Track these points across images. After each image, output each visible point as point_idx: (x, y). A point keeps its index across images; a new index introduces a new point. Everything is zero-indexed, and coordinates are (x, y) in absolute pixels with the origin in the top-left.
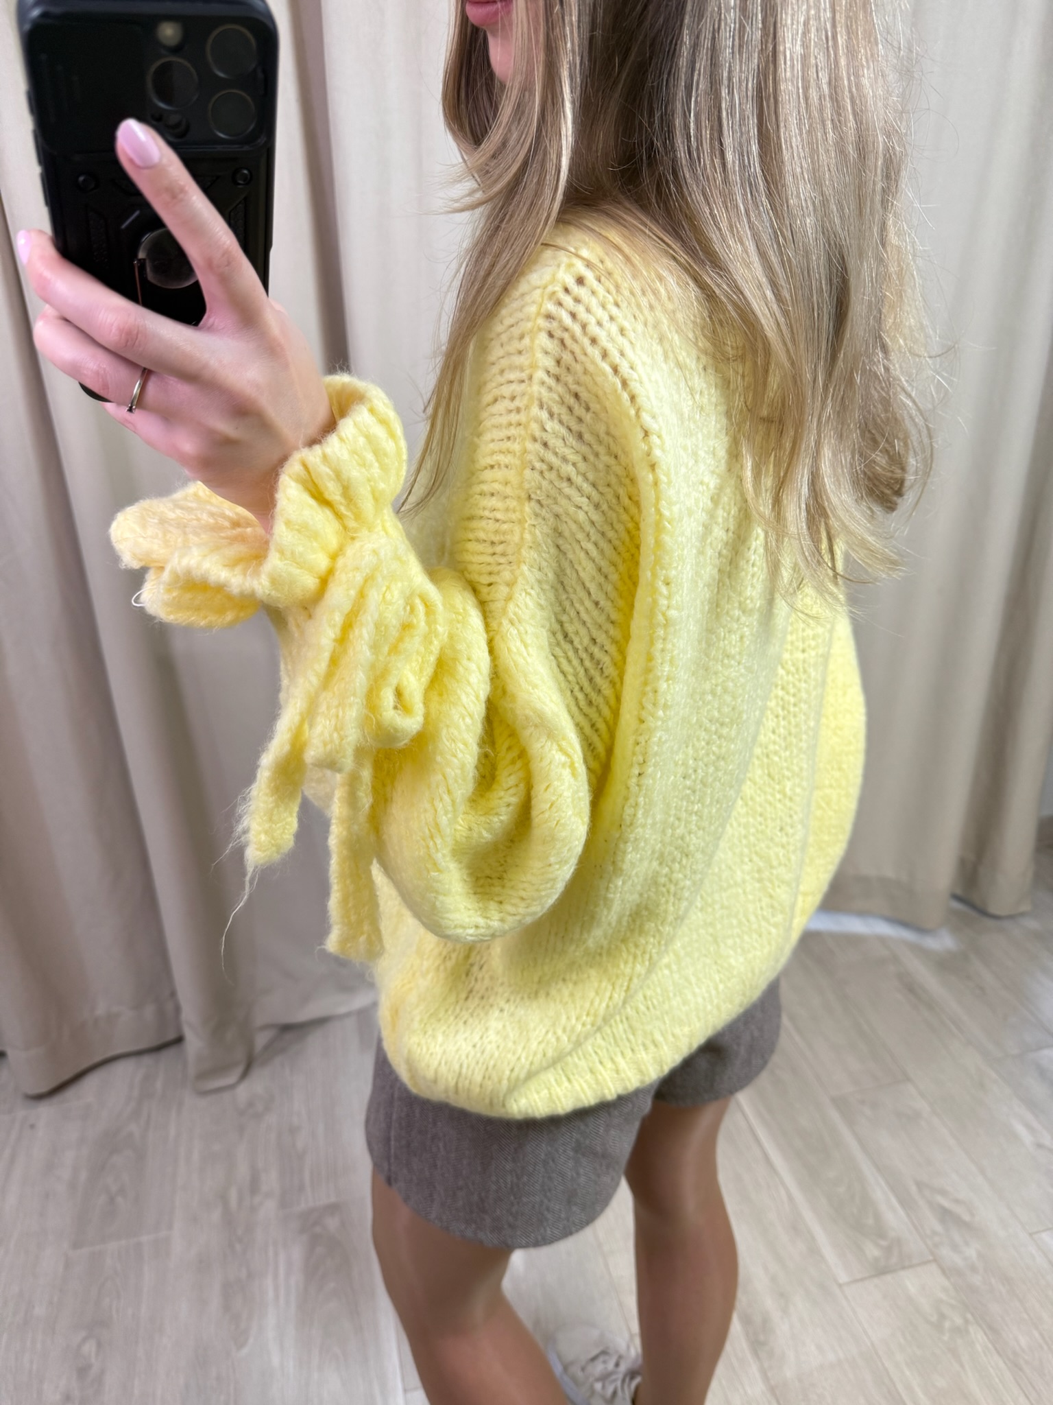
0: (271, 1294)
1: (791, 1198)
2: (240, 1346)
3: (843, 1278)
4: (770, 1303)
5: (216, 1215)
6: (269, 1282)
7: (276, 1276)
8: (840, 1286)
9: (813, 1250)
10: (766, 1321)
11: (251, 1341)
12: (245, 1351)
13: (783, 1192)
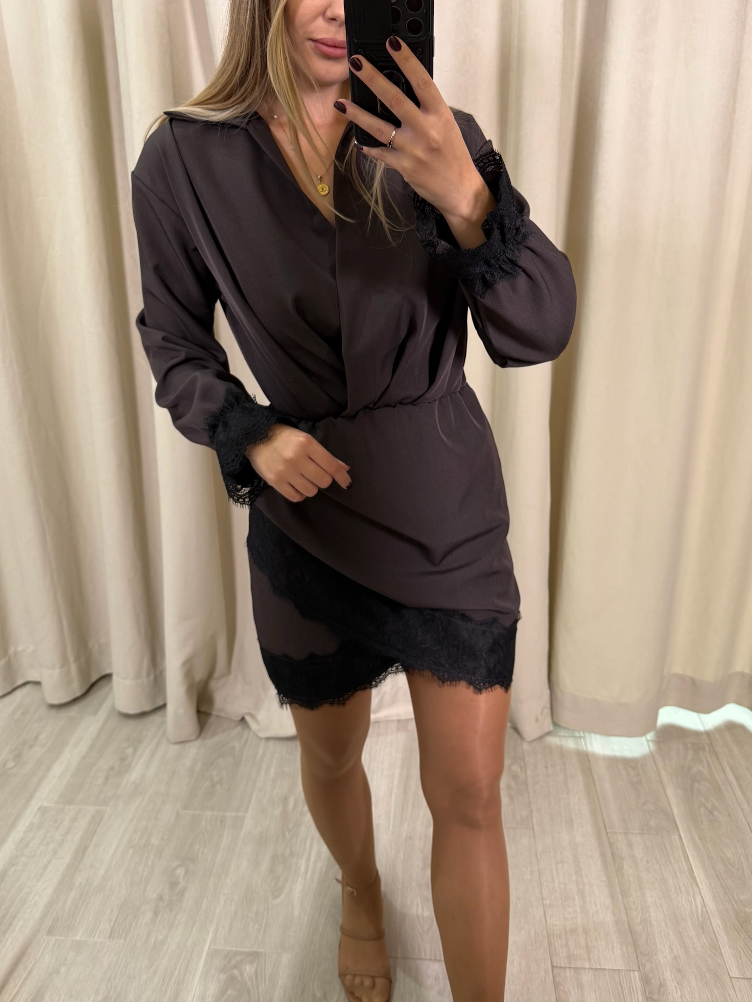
0: (303, 869)
2: (275, 897)
5: (277, 812)
6: (303, 862)
7: (308, 859)
8: (730, 978)
10: (662, 986)
11: (283, 896)
12: (278, 901)
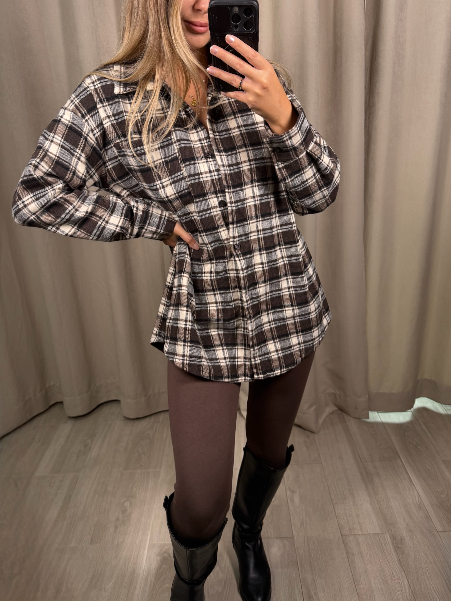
1: (419, 496)
3: (440, 529)
4: (405, 533)
9: (428, 517)
10: (402, 540)
13: (416, 492)
